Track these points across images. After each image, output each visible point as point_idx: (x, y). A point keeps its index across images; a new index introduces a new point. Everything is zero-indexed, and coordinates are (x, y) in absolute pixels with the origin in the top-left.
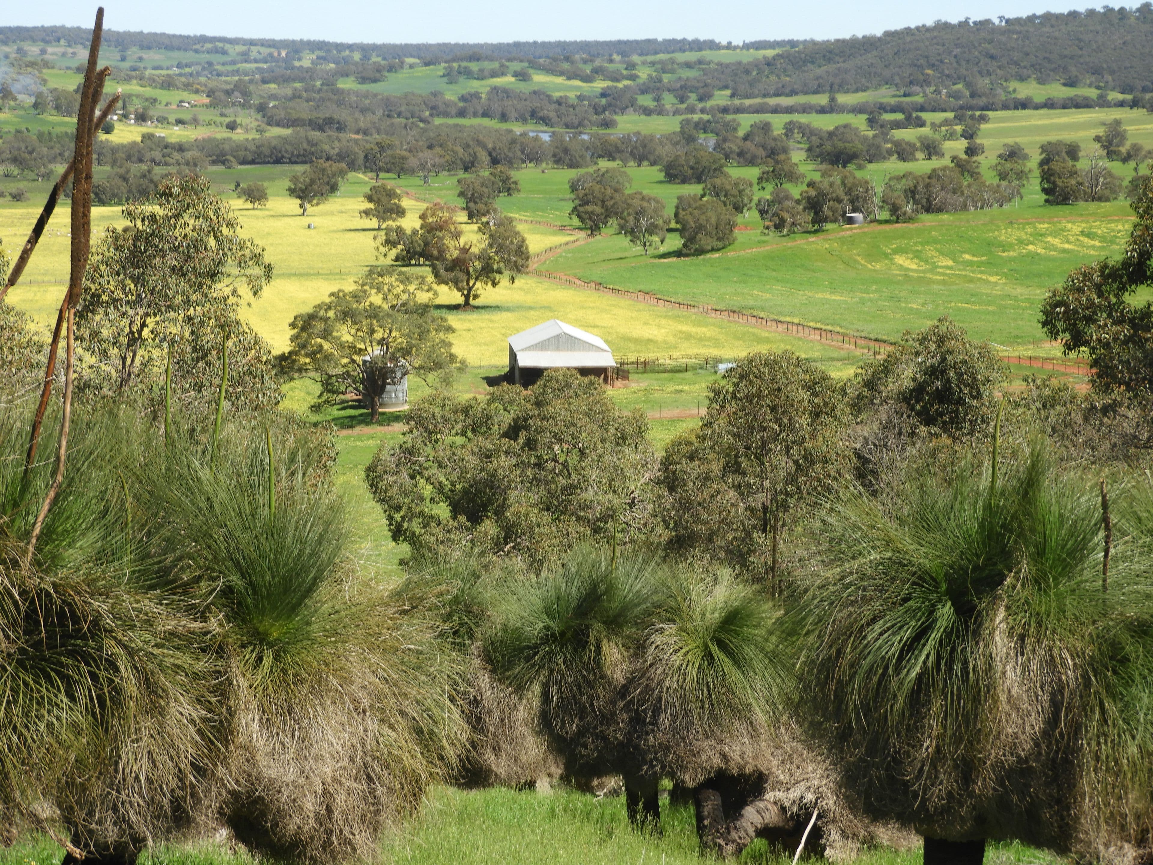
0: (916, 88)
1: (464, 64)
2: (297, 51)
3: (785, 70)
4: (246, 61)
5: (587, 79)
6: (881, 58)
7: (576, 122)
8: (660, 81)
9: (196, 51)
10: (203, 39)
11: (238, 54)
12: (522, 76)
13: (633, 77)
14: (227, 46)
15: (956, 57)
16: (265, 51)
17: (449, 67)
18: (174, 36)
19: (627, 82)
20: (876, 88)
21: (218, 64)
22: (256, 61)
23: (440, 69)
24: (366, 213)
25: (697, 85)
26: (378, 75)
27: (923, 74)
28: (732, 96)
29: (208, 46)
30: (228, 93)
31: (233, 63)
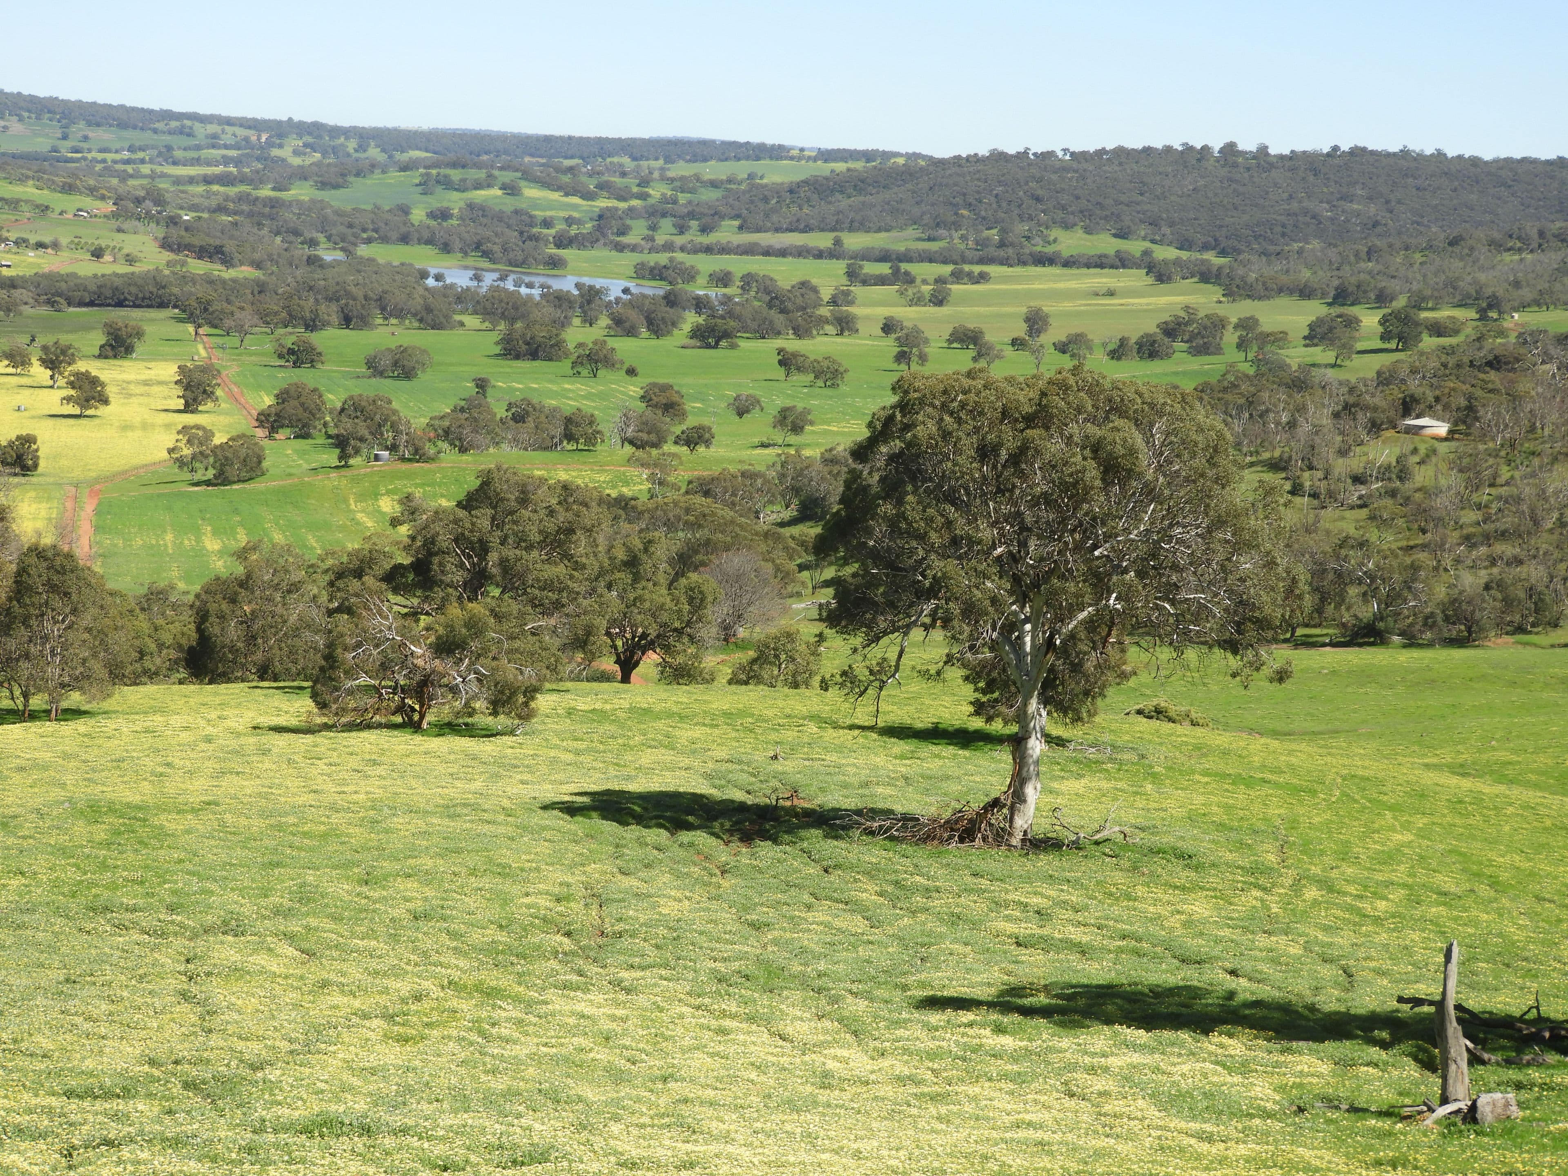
0: (942, 232)
1: (443, 171)
2: (280, 136)
3: (808, 200)
4: (214, 147)
5: (588, 196)
6: (914, 192)
7: (520, 258)
8: (675, 202)
9: (155, 131)
10: (167, 115)
11: (207, 137)
12: (511, 190)
13: (643, 196)
14: (197, 126)
15: (997, 196)
16: (241, 132)
17: (427, 174)
18: (134, 109)
19: (635, 202)
20: (902, 229)
21: (179, 148)
22: (226, 147)
23: (415, 177)
24: (68, 399)
25: (706, 211)
26: (340, 180)
27: (956, 214)
28: (741, 228)
29: (174, 124)
30: (138, 201)
31: (198, 148)
